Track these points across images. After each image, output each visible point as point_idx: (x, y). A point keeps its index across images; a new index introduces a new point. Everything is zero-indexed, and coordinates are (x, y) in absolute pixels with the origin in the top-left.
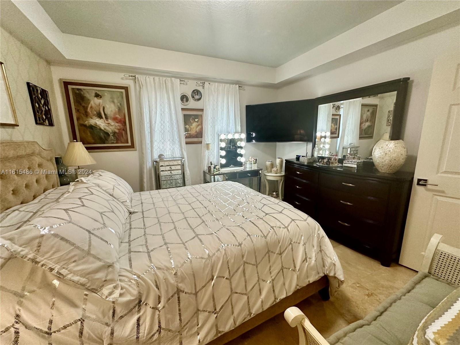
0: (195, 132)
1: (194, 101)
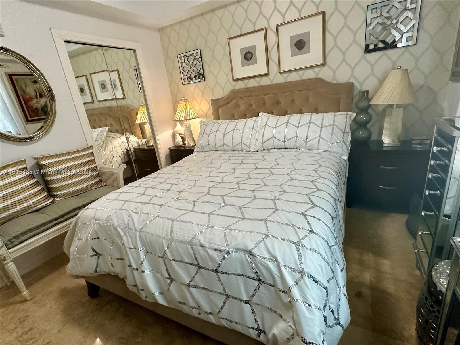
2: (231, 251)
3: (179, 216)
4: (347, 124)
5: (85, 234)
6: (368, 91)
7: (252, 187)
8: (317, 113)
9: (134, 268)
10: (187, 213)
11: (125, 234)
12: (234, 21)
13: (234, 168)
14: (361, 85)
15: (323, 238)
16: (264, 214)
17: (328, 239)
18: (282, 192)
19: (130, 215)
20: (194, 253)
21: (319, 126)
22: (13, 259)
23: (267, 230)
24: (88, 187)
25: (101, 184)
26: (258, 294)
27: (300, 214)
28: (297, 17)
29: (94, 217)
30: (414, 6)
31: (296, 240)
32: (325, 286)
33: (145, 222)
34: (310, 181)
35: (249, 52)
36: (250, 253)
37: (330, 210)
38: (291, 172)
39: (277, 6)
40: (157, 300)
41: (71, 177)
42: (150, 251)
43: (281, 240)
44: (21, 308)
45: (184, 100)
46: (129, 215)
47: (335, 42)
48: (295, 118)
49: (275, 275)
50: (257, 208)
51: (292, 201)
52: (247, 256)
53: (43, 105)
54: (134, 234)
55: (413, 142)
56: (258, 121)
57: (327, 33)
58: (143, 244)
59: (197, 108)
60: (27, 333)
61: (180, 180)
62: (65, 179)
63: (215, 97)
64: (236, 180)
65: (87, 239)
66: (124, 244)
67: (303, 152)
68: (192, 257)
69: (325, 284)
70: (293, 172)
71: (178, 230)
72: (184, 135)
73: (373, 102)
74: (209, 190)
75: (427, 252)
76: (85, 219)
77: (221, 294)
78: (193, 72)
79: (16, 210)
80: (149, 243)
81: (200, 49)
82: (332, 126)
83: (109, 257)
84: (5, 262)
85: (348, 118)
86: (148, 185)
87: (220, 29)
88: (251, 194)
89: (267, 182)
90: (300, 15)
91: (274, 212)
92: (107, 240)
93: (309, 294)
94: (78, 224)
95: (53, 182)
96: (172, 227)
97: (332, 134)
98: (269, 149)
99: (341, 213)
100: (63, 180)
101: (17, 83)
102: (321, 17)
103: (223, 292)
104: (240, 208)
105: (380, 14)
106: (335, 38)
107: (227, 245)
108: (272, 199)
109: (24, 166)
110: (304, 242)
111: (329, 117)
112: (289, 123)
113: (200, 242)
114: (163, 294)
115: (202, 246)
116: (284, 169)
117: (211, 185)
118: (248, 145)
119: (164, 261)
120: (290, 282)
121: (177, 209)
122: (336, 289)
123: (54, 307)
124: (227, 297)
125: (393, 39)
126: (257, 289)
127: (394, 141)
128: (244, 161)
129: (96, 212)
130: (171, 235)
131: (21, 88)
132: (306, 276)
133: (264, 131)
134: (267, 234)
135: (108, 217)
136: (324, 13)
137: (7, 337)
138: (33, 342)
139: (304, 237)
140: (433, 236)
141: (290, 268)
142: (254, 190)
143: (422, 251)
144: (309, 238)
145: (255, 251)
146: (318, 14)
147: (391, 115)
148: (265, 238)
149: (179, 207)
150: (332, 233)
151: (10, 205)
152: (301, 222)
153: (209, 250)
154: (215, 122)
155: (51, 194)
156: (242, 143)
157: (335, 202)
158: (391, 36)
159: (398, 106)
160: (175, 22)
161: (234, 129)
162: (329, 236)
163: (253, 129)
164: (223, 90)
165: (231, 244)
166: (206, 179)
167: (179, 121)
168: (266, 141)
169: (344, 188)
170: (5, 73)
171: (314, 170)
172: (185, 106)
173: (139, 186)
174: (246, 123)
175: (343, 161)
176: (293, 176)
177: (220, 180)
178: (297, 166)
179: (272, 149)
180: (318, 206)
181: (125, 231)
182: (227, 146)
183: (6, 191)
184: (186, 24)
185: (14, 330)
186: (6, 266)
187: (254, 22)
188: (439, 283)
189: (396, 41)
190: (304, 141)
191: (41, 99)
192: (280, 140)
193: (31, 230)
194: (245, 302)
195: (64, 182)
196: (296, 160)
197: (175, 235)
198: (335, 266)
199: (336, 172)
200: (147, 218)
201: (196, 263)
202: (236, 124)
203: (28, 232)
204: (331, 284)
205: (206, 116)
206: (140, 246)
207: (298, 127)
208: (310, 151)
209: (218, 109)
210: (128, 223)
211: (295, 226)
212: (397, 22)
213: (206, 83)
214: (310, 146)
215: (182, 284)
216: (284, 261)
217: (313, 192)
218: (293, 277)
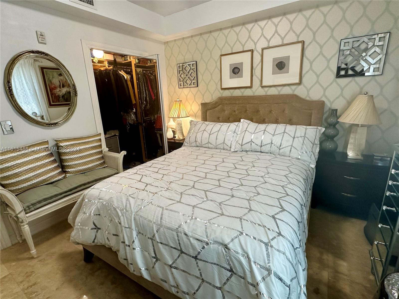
2: (210, 242)
3: (169, 206)
4: (317, 137)
5: (89, 209)
6: (337, 109)
7: (231, 186)
8: (291, 125)
9: (126, 245)
10: (175, 203)
11: (123, 215)
12: (226, 42)
13: (216, 166)
14: (331, 103)
15: (289, 241)
16: (240, 212)
17: (294, 243)
18: (256, 193)
19: (127, 200)
20: (178, 239)
21: (291, 137)
22: (29, 222)
23: (242, 228)
24: (93, 167)
25: (104, 165)
26: (230, 284)
27: (270, 216)
28: (280, 43)
29: (99, 196)
30: (381, 43)
31: (266, 240)
32: (288, 285)
33: (140, 207)
34: (280, 186)
35: (237, 68)
36: (226, 247)
37: (297, 215)
38: (265, 175)
39: (264, 33)
40: (143, 275)
41: (82, 158)
42: (142, 232)
43: (253, 238)
44: (29, 264)
45: (179, 101)
46: (127, 198)
47: (311, 66)
48: (271, 127)
49: (245, 268)
50: (234, 206)
51: (264, 203)
52: (223, 249)
53: (64, 93)
54: (130, 216)
55: (375, 157)
56: (239, 126)
57: (304, 58)
58: (137, 226)
59: (189, 108)
60: (31, 286)
61: (170, 171)
62: (76, 159)
63: (204, 101)
64: (217, 177)
65: (90, 214)
66: (120, 223)
67: (276, 157)
68: (176, 243)
69: (288, 283)
70: (266, 176)
71: (167, 217)
72: (175, 129)
73: (340, 120)
74: (194, 184)
75: (381, 261)
76: (91, 197)
77: (198, 278)
78: (188, 79)
79: (36, 182)
80: (142, 226)
81: (196, 61)
82: (303, 138)
83: (106, 232)
84: (22, 224)
85: (317, 132)
86: (144, 173)
87: (214, 47)
88: (229, 192)
89: (244, 182)
90: (283, 42)
91: (249, 212)
92: (107, 217)
93: (273, 290)
94: (85, 200)
95: (67, 161)
96: (162, 215)
97: (303, 145)
98: (247, 151)
99: (306, 216)
100: (74, 160)
101: (46, 74)
102: (300, 45)
103: (200, 276)
104: (220, 204)
105: (351, 47)
106: (311, 63)
107: (207, 236)
108: (247, 199)
109: (47, 146)
110: (273, 243)
111: (301, 130)
112: (266, 131)
113: (184, 231)
114: (148, 270)
115: (186, 234)
116: (259, 172)
117: (196, 179)
118: (230, 146)
119: (152, 242)
120: (259, 278)
121: (167, 198)
122: (298, 288)
123: (55, 267)
124: (202, 281)
125: (362, 68)
126: (229, 279)
127: (358, 155)
128: (225, 160)
129: (100, 192)
130: (161, 221)
131: (49, 78)
132: (273, 274)
133: (244, 136)
134: (242, 231)
135: (110, 198)
136: (303, 42)
137: (15, 288)
138: (36, 296)
139: (273, 238)
140: (388, 247)
141: (260, 265)
142: (232, 189)
143: (377, 259)
144: (277, 240)
145: (231, 246)
146: (298, 42)
147: (356, 133)
148: (240, 235)
149: (169, 196)
150: (298, 237)
151: (32, 177)
152: (270, 223)
153: (191, 239)
154: (203, 123)
155: (64, 170)
156: (224, 143)
157: (302, 207)
158: (360, 66)
159: (362, 126)
160: (179, 38)
161: (219, 131)
162: (294, 239)
163: (234, 132)
164: (212, 96)
165: (210, 235)
166: (192, 173)
167: (173, 118)
168: (245, 144)
169: (310, 192)
170: (39, 66)
171: (285, 176)
172: (179, 106)
173: (136, 173)
174: (229, 126)
175: (310, 169)
176: (267, 179)
177: (203, 175)
178: (270, 170)
179: (250, 151)
180: (286, 211)
181: (123, 212)
182: (211, 144)
183: (30, 165)
184: (187, 41)
185: (21, 282)
186: (22, 227)
187: (243, 44)
188: (391, 294)
189: (364, 70)
190: (277, 147)
191: (63, 88)
192: (257, 145)
193: (45, 200)
194: (217, 288)
195: (75, 162)
196: (270, 165)
197: (164, 222)
198: (298, 267)
199: (304, 179)
200: (142, 204)
201: (179, 248)
202: (221, 127)
203: (43, 201)
204: (293, 283)
205: (195, 116)
206: (133, 226)
207: (273, 135)
208: (283, 157)
209: (206, 111)
210: (126, 206)
211: (266, 227)
212: (366, 55)
213: (198, 89)
214: (283, 152)
215: (165, 264)
216: (254, 258)
217: (283, 197)
218: (261, 273)
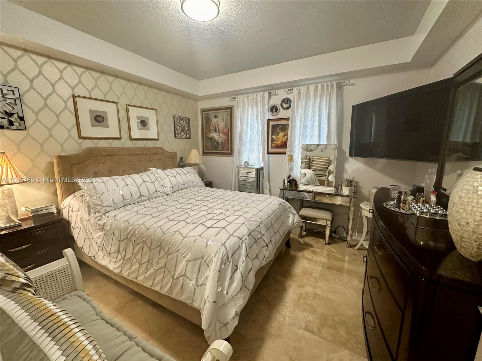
0: (281, 142)
1: (282, 109)
6: (183, 157)
35: (100, 116)
90: (142, 104)
102: (155, 112)
146: (153, 109)
168: (174, 186)
182: (145, 196)
187: (104, 93)
192: (182, 184)
209: (71, 167)
